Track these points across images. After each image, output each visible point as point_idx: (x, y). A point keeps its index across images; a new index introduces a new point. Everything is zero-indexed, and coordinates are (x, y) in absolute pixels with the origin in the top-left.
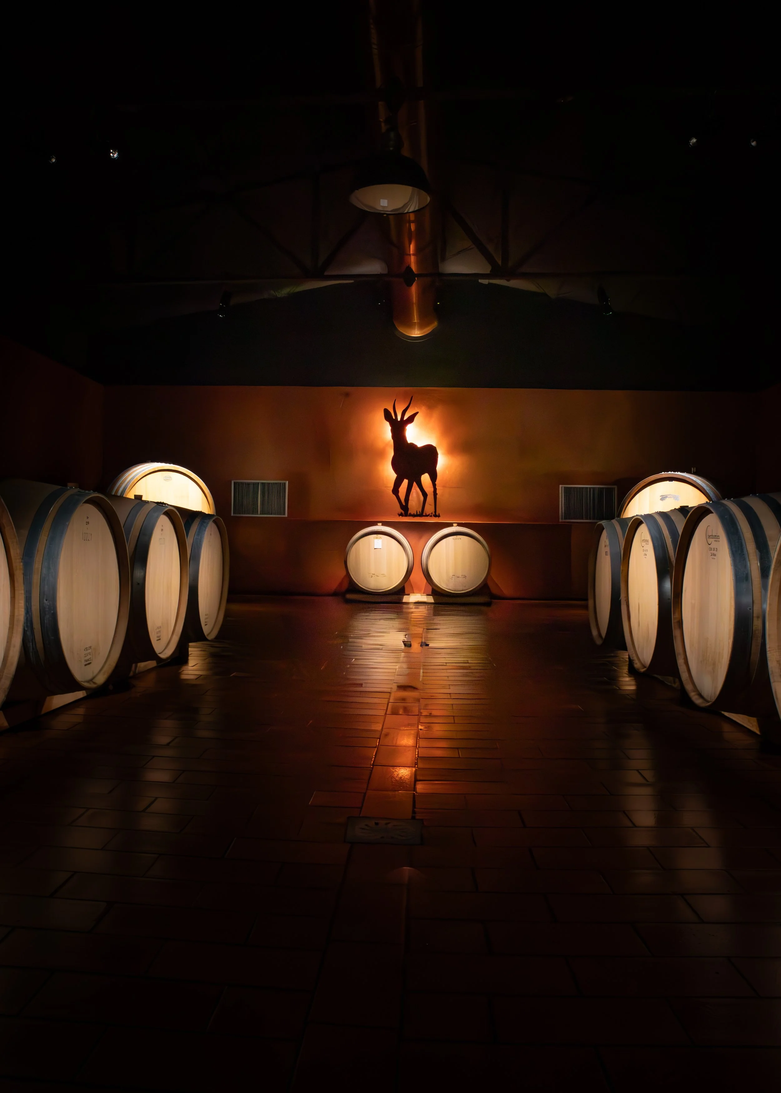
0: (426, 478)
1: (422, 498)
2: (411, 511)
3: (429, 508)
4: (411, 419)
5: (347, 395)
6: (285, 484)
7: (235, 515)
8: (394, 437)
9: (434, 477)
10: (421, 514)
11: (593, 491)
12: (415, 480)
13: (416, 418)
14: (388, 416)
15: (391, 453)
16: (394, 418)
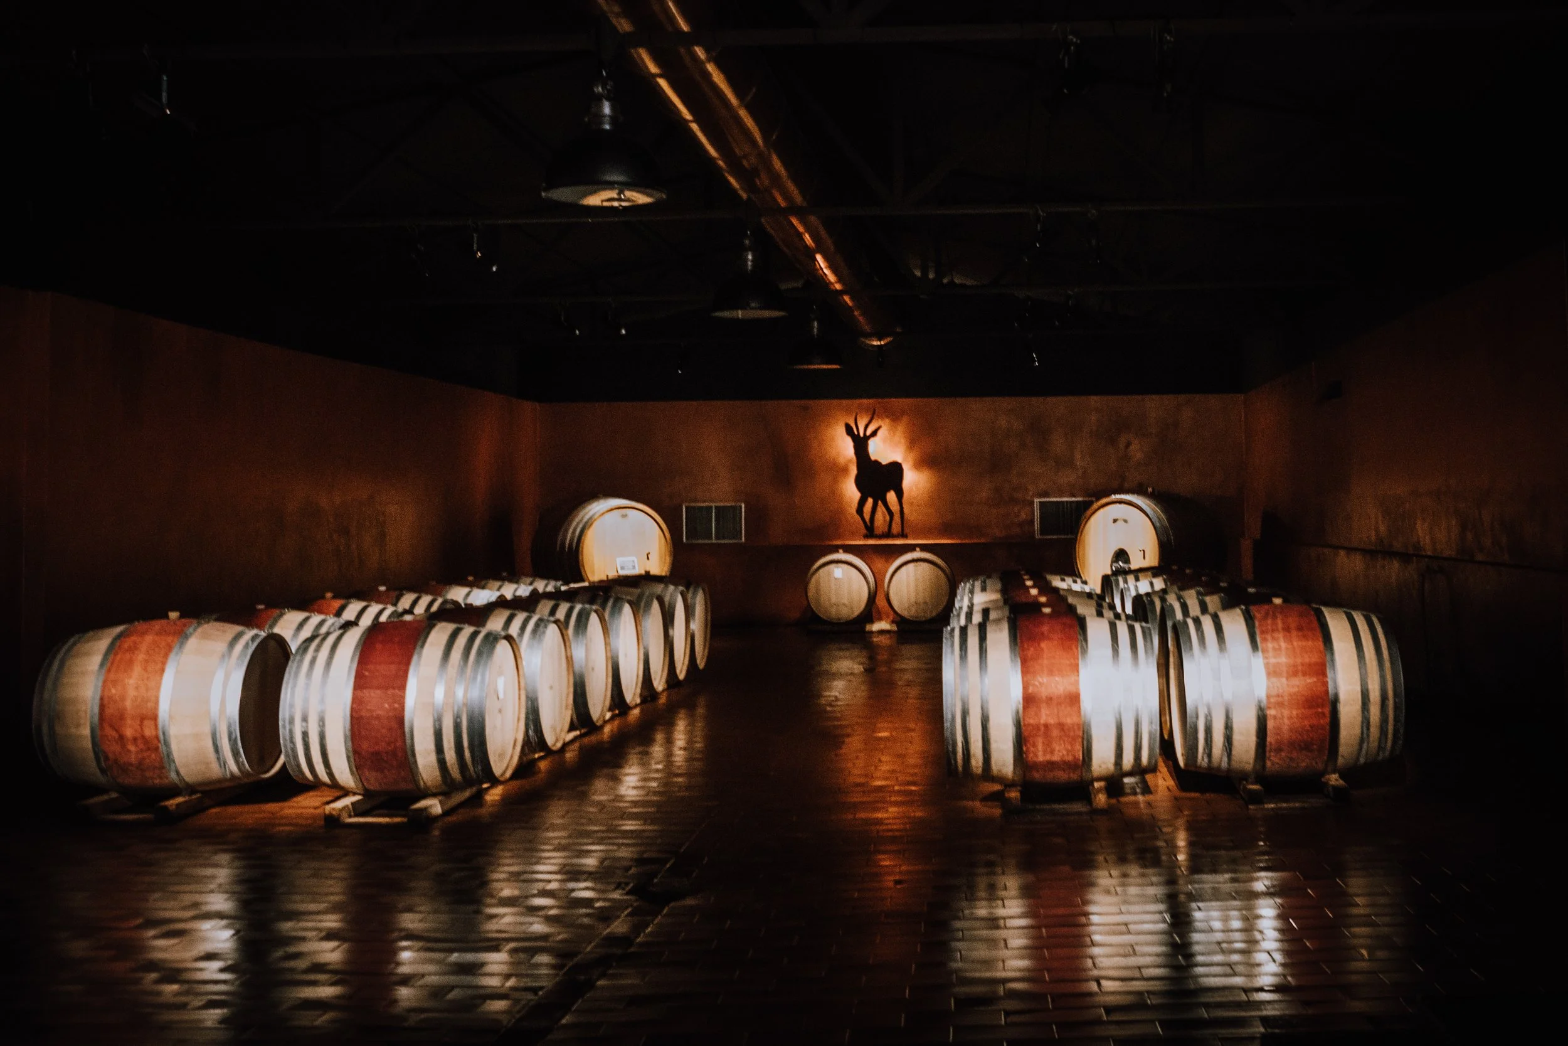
0: (891, 496)
1: (888, 518)
2: (876, 532)
3: (896, 528)
4: (874, 434)
5: (806, 408)
6: (741, 507)
7: (689, 542)
8: (856, 453)
9: (900, 494)
10: (888, 535)
11: (1067, 505)
12: (880, 497)
13: (880, 433)
14: (849, 430)
15: (854, 471)
16: (856, 433)
